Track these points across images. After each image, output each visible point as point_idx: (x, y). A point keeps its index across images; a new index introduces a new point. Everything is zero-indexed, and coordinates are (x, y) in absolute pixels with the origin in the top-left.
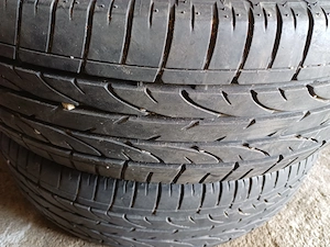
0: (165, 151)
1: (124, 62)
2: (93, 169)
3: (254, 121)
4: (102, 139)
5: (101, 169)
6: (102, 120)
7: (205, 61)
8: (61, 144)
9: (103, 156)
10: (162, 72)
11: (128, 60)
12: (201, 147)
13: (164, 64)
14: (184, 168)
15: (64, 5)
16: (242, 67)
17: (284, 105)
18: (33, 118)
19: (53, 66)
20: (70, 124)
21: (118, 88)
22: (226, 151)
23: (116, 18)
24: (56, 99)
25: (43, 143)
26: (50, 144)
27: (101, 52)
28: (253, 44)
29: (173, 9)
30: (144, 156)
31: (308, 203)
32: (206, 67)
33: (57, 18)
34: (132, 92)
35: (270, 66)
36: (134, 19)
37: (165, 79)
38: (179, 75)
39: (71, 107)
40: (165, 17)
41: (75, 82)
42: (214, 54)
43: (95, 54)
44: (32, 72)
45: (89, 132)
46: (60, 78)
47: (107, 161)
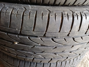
0: (46, 55)
1: (33, 30)
2: (23, 60)
3: (73, 46)
4: (26, 52)
5: (26, 60)
6: (26, 47)
7: (59, 30)
8: (14, 53)
10: (45, 33)
11: (35, 30)
12: (57, 54)
13: (46, 31)
14: (51, 59)
15: (14, 13)
16: (70, 31)
17: (82, 41)
18: (5, 45)
19: (11, 32)
20: (16, 48)
21: (32, 38)
23: (31, 18)
24: (12, 41)
25: (8, 52)
26: (10, 53)
27: (26, 27)
28: (74, 25)
30: (39, 57)
31: (84, 62)
32: (59, 32)
33: (12, 17)
34: (36, 39)
35: (79, 31)
36: (37, 18)
37: (46, 35)
38: (51, 34)
39: (16, 43)
40: (46, 17)
41: (18, 36)
42: (62, 28)
43: (24, 28)
44: (4, 33)
45: (22, 50)
46: (13, 35)
47: (28, 58)
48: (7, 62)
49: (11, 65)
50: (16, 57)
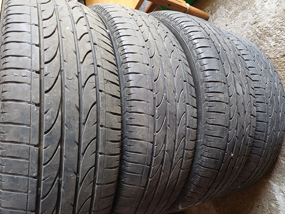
0: (246, 123)
1: (223, 138)
2: (250, 148)
3: (237, 94)
4: (242, 145)
5: (250, 146)
6: (237, 145)
7: (223, 114)
8: (242, 159)
9: (247, 144)
10: (226, 127)
11: (222, 137)
12: (246, 110)
13: (224, 126)
14: (251, 115)
15: (207, 155)
16: (224, 102)
17: (233, 84)
18: (233, 168)
19: (222, 159)
20: (237, 155)
21: (229, 139)
22: (246, 101)
23: (212, 140)
24: (230, 159)
25: (240, 166)
26: (241, 164)
27: (220, 145)
28: (218, 100)
29: (209, 124)
30: (248, 130)
32: (224, 113)
33: (211, 157)
34: (230, 135)
35: (223, 93)
36: (213, 135)
37: (227, 126)
38: (227, 122)
39: (232, 155)
40: (212, 127)
41: (226, 153)
42: (221, 111)
43: (221, 146)
44: (222, 166)
45: (239, 149)
46: (225, 157)
47: (249, 143)
48: (252, 173)
49: (257, 166)
50: (247, 158)
